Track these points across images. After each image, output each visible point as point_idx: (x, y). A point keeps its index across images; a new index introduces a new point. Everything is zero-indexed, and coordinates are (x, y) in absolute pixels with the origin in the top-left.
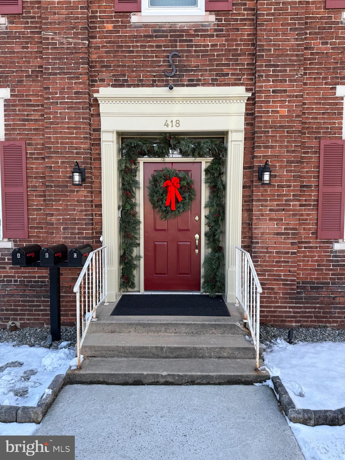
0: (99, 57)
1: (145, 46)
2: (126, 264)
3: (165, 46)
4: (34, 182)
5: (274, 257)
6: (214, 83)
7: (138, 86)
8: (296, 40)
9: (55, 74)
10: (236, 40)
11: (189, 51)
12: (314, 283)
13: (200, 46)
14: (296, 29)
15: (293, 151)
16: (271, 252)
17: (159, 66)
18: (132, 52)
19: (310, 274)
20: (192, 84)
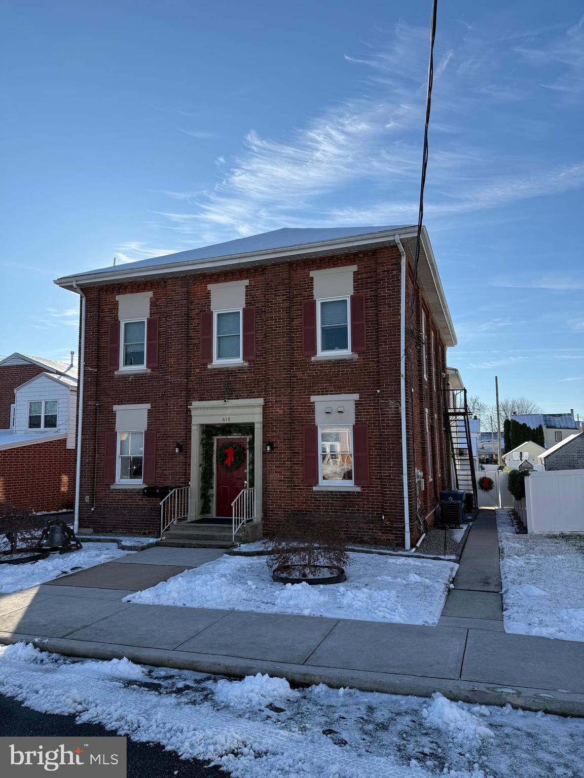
0: (193, 386)
1: (214, 379)
2: (205, 499)
3: (224, 379)
4: (160, 452)
5: (278, 494)
6: (248, 397)
7: (211, 400)
8: (286, 374)
9: (171, 397)
10: (258, 374)
11: (236, 381)
12: (303, 511)
13: (241, 378)
14: (285, 369)
15: (286, 434)
16: (276, 492)
17: (221, 389)
18: (208, 382)
19: (301, 506)
20: (237, 398)
